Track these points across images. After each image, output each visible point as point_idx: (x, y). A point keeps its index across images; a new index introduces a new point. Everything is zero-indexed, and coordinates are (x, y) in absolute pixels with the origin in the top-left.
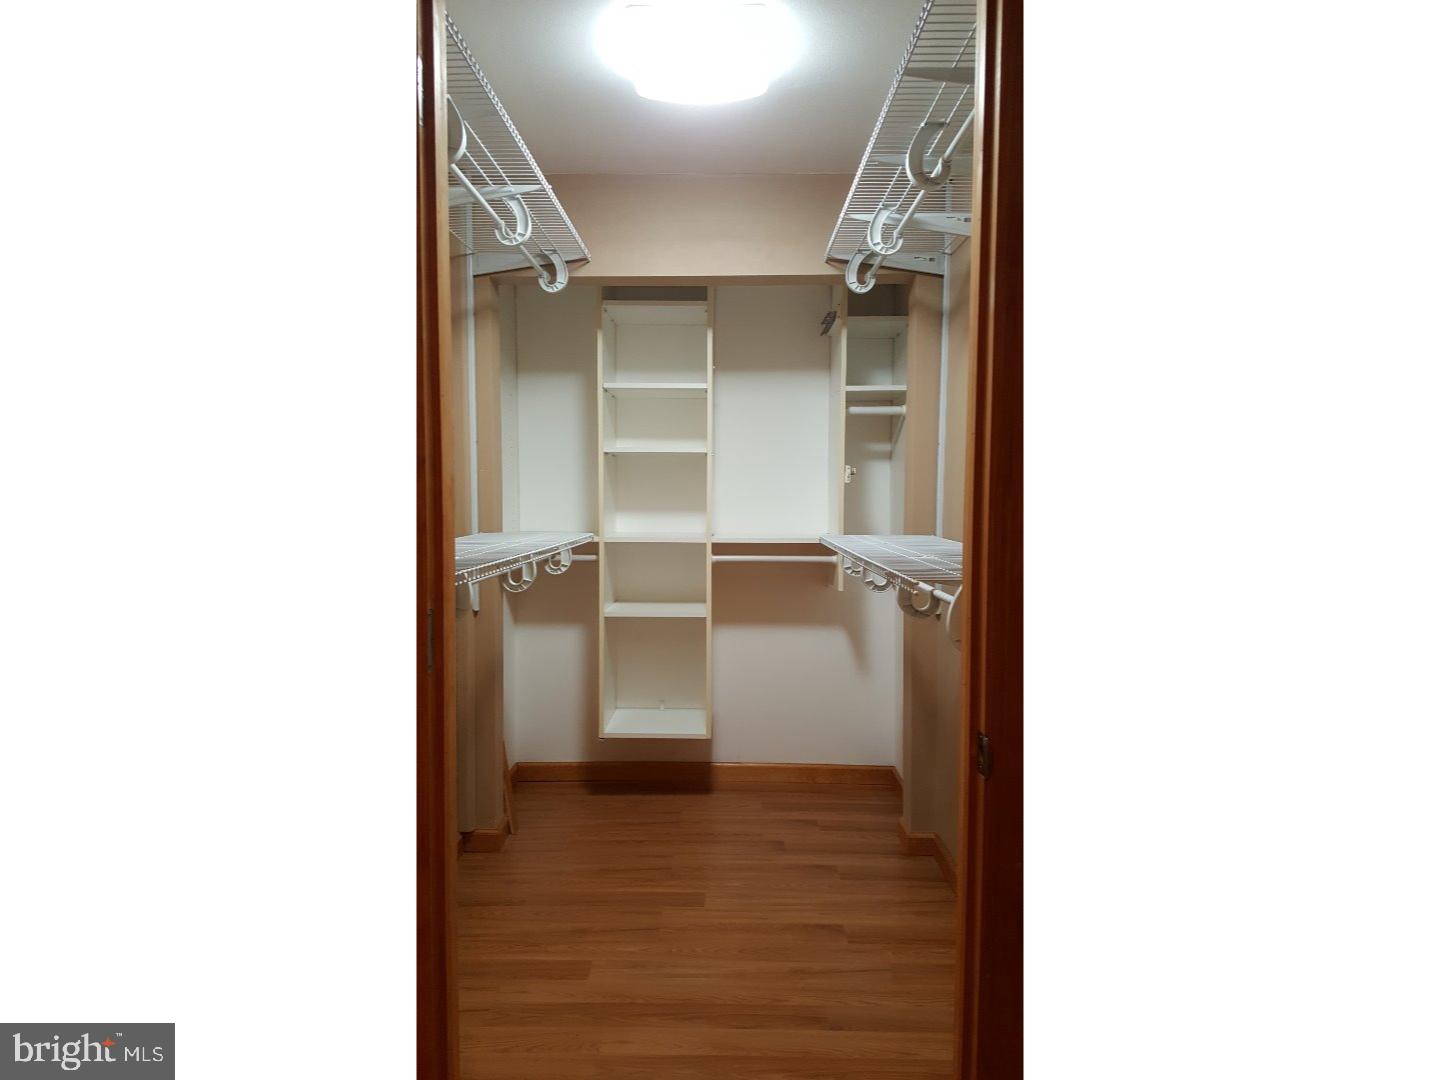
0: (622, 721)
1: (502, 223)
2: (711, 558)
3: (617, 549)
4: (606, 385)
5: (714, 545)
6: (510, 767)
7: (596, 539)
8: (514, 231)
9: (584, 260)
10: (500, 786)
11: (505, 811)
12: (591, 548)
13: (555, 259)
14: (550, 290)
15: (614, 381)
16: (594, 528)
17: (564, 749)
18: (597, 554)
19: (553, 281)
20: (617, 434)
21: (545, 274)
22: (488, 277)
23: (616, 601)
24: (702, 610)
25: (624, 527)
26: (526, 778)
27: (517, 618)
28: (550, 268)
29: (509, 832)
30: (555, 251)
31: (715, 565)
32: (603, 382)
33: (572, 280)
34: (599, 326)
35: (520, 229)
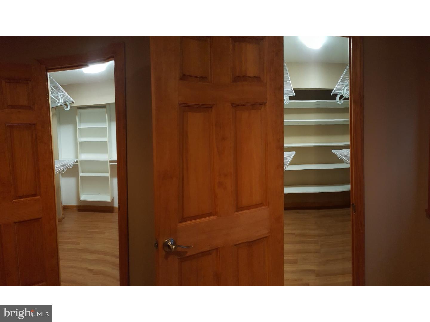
0: (85, 197)
1: (57, 100)
2: (109, 164)
3: (82, 162)
4: (79, 127)
5: (110, 161)
6: (63, 206)
7: (77, 160)
8: (60, 101)
9: (73, 103)
10: (61, 209)
11: (62, 214)
12: (77, 162)
13: (67, 103)
14: (66, 110)
15: (80, 126)
16: (77, 158)
17: (73, 203)
18: (78, 163)
19: (67, 108)
20: (81, 136)
21: (66, 106)
22: (54, 108)
23: (82, 172)
24: (108, 175)
25: (84, 157)
26: (66, 208)
27: (62, 176)
28: (66, 105)
29: (63, 218)
30: (67, 101)
31: (111, 165)
32: (78, 127)
33: (71, 107)
34: (77, 115)
35: (61, 101)
